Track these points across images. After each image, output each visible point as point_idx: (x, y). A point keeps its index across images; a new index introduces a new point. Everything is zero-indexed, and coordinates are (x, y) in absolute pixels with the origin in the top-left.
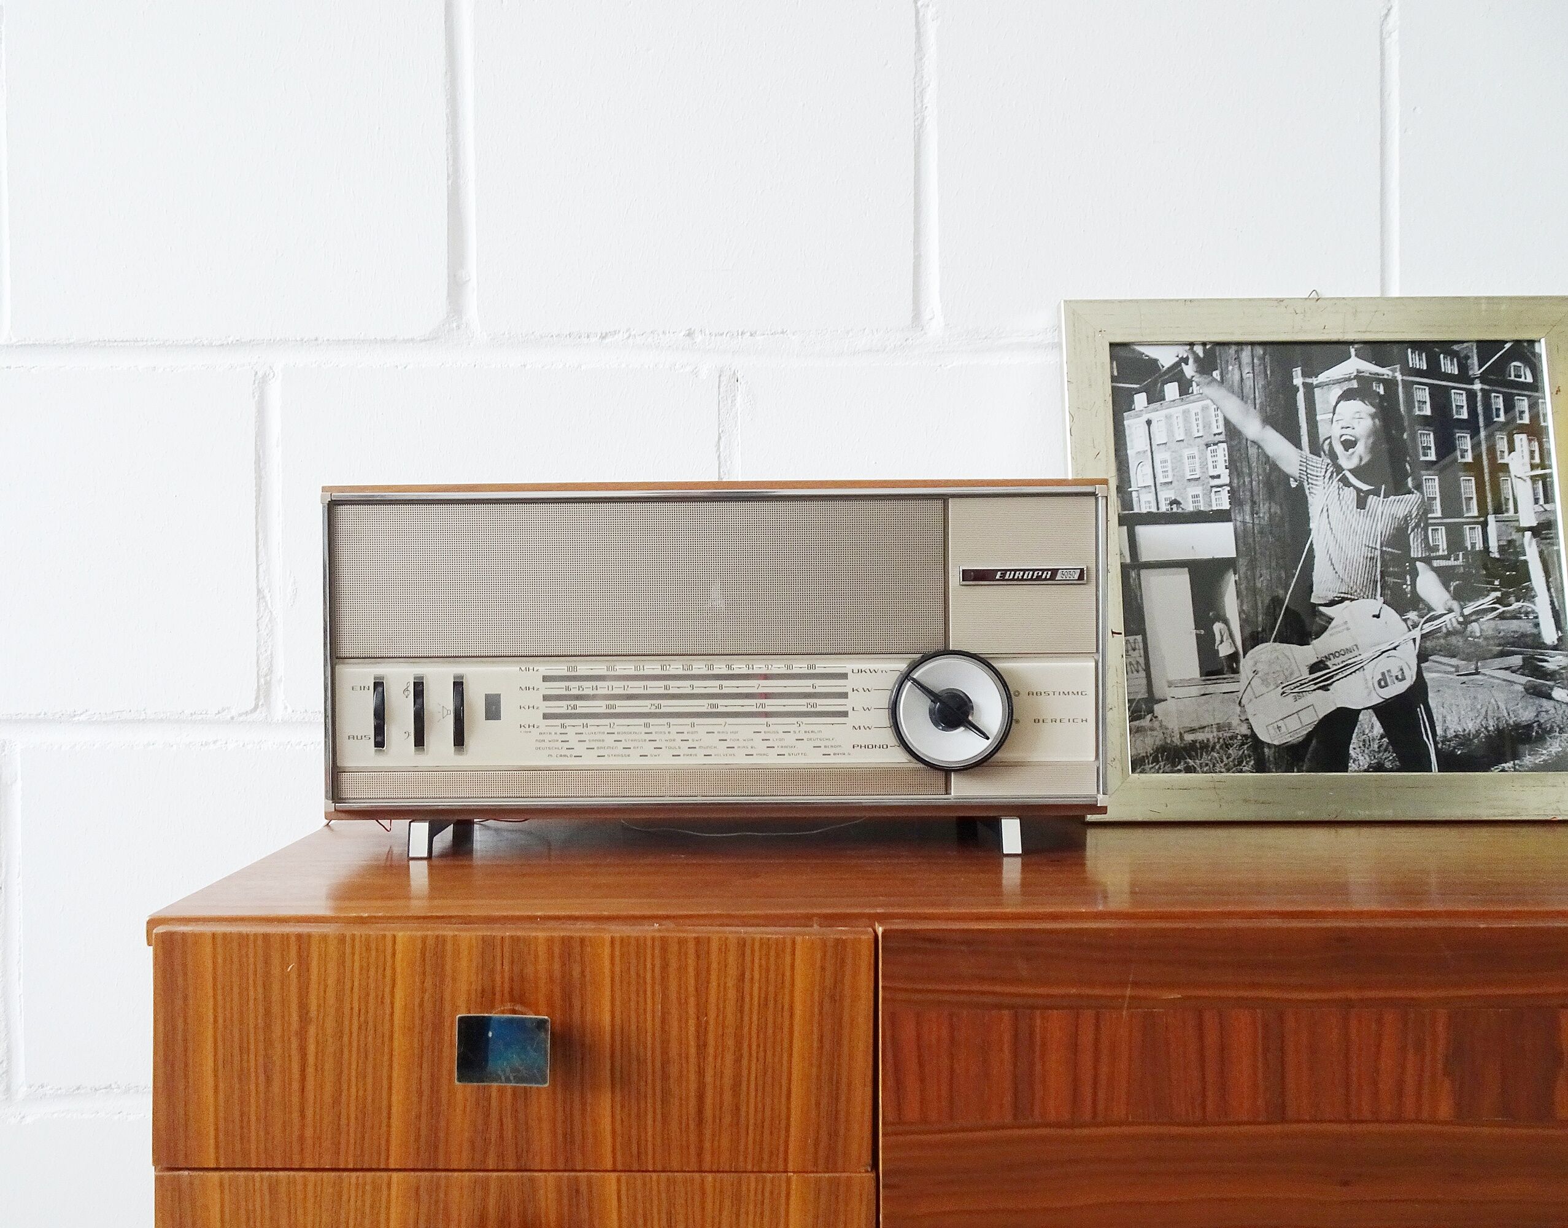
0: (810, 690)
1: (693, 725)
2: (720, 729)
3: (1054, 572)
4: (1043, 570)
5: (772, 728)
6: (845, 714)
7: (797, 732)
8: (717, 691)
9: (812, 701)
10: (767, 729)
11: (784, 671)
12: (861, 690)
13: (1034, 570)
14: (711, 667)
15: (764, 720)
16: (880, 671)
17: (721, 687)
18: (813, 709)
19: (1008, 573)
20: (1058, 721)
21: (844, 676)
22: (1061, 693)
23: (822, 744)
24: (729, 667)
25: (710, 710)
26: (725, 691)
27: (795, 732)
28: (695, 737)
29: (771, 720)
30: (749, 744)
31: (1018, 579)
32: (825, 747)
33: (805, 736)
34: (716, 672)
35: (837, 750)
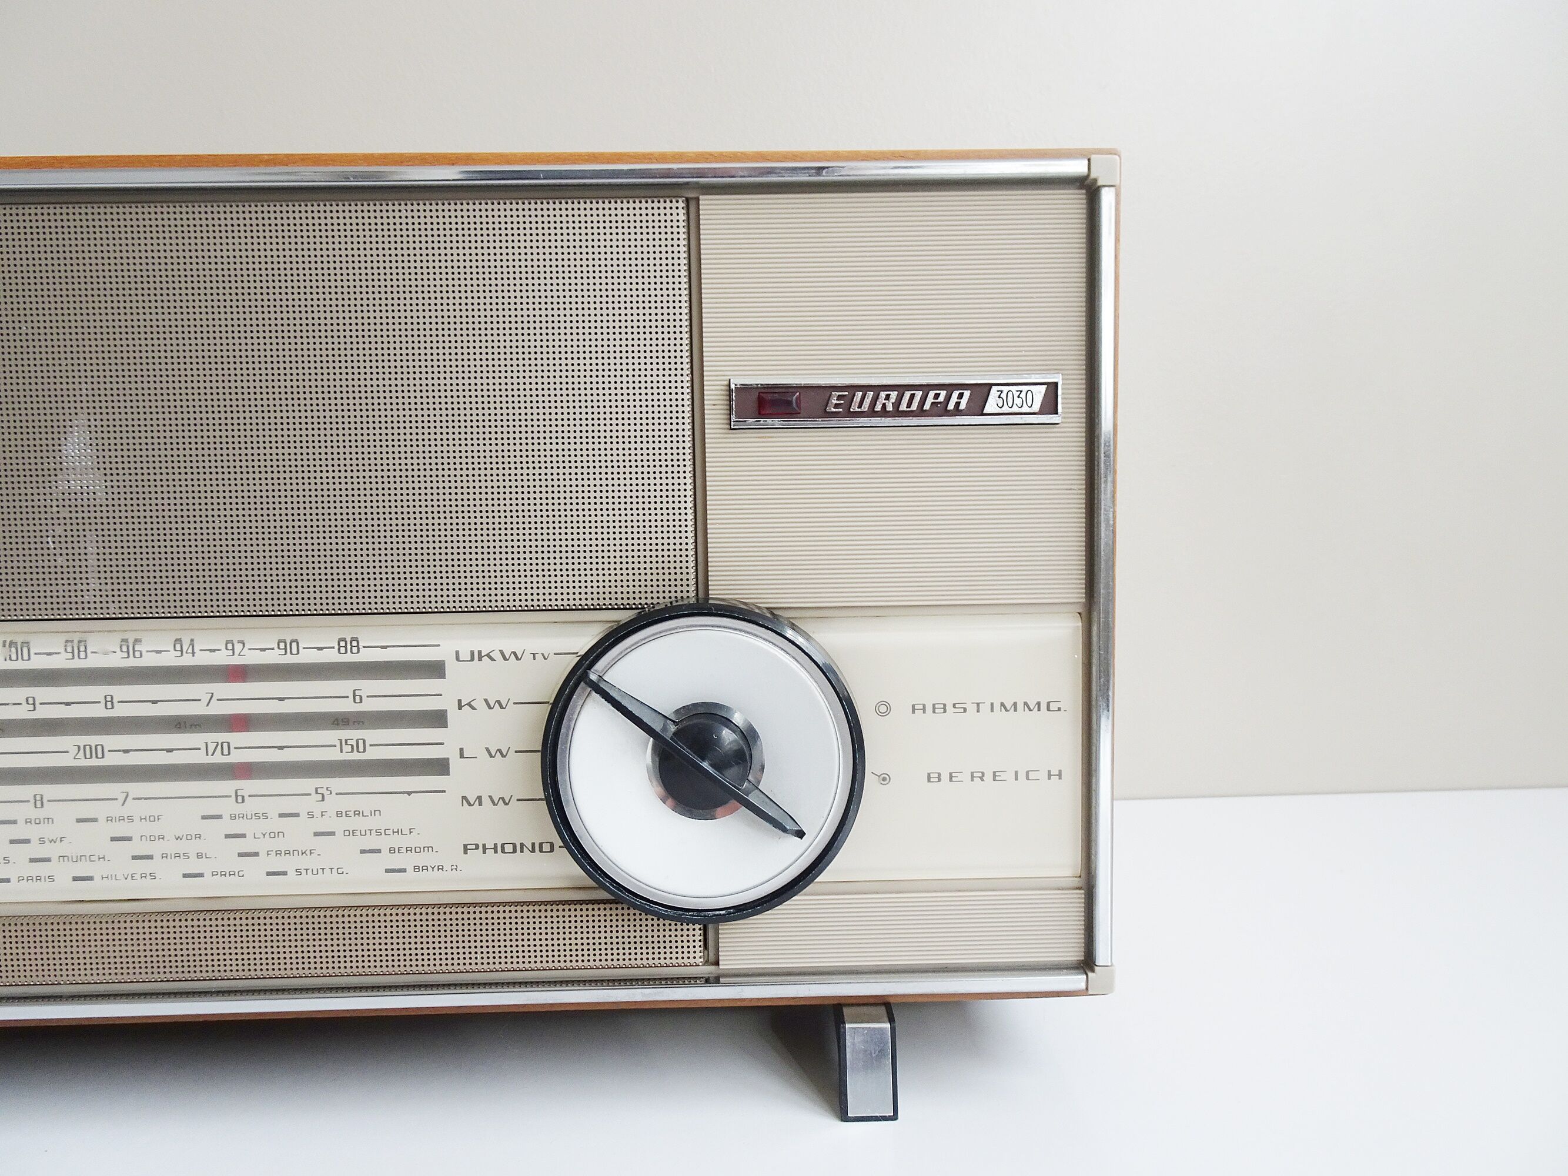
0: (347, 706)
1: (39, 802)
2: (114, 809)
3: (982, 392)
4: (950, 388)
5: (252, 806)
6: (440, 767)
7: (317, 814)
8: (98, 711)
9: (353, 734)
10: (239, 809)
11: (275, 657)
12: (480, 704)
13: (926, 388)
14: (80, 647)
15: (228, 786)
16: (527, 657)
17: (109, 702)
18: (356, 756)
19: (859, 394)
20: (989, 776)
21: (435, 669)
22: (997, 706)
23: (383, 843)
24: (129, 647)
25: (83, 762)
26: (121, 711)
27: (311, 815)
28: (47, 831)
29: (248, 786)
30: (192, 847)
31: (884, 413)
32: (392, 851)
33: (339, 825)
34: (94, 661)
35: (421, 859)
